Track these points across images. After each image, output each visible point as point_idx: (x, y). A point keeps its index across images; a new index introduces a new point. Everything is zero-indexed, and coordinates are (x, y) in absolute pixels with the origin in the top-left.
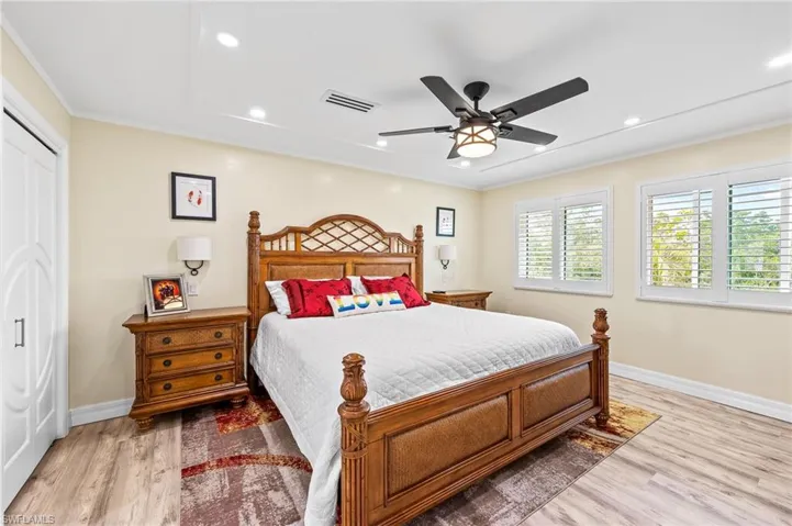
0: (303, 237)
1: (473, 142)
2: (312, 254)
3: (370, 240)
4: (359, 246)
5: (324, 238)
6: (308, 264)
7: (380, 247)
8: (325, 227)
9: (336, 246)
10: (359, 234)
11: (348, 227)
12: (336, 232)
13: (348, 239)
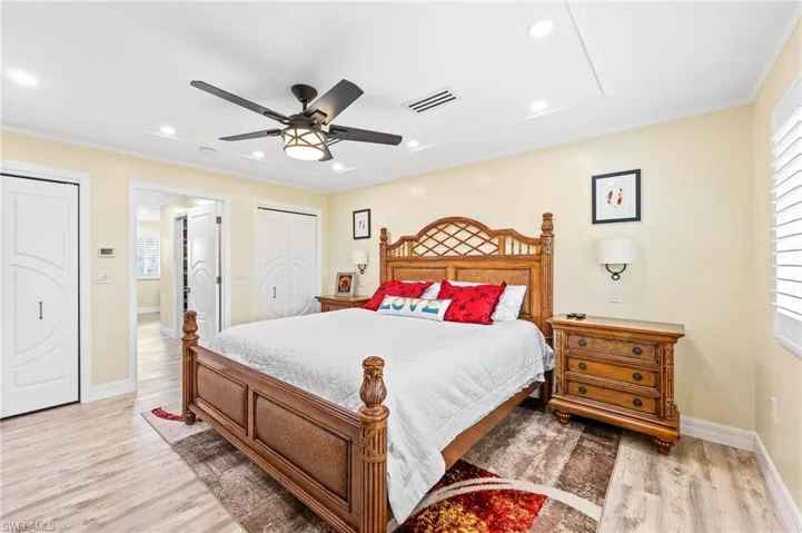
0: (415, 244)
1: (297, 145)
2: (420, 259)
3: (475, 242)
4: (463, 249)
5: (430, 244)
6: (416, 268)
7: (488, 249)
8: (430, 233)
9: (441, 250)
10: (463, 235)
11: (452, 229)
12: (441, 237)
13: (451, 243)
